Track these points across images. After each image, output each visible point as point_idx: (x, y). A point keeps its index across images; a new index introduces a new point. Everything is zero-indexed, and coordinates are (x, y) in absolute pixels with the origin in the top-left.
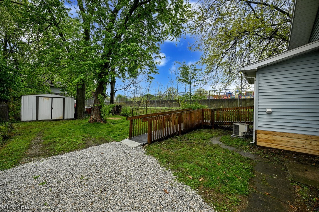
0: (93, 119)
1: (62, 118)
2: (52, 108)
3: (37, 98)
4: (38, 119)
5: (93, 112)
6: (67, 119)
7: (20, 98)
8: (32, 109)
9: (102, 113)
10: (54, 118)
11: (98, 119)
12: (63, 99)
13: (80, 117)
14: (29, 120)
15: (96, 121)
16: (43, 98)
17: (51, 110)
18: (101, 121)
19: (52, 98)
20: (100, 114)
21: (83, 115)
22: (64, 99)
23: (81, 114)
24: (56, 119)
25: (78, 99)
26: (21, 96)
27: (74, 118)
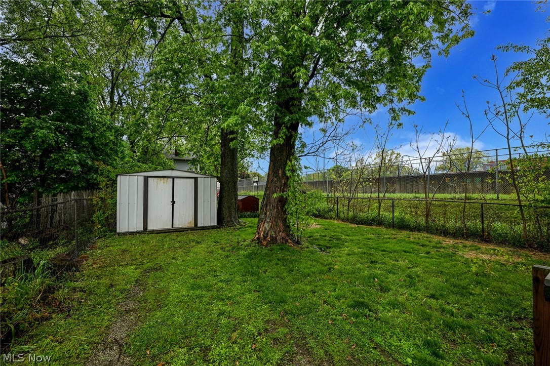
0: (267, 234)
1: (193, 225)
2: (173, 202)
3: (146, 179)
4: (147, 229)
5: (265, 214)
6: (203, 228)
7: (114, 182)
8: (136, 204)
9: (289, 216)
10: (177, 225)
11: (279, 232)
12: (194, 179)
13: (228, 222)
14: (131, 230)
15: (274, 240)
16: (156, 179)
17: (172, 205)
18: (287, 241)
19: (173, 178)
20: (285, 220)
21: (234, 217)
22: (196, 179)
23: (230, 216)
24: (180, 226)
25: (224, 179)
26: (117, 176)
27: (216, 224)
